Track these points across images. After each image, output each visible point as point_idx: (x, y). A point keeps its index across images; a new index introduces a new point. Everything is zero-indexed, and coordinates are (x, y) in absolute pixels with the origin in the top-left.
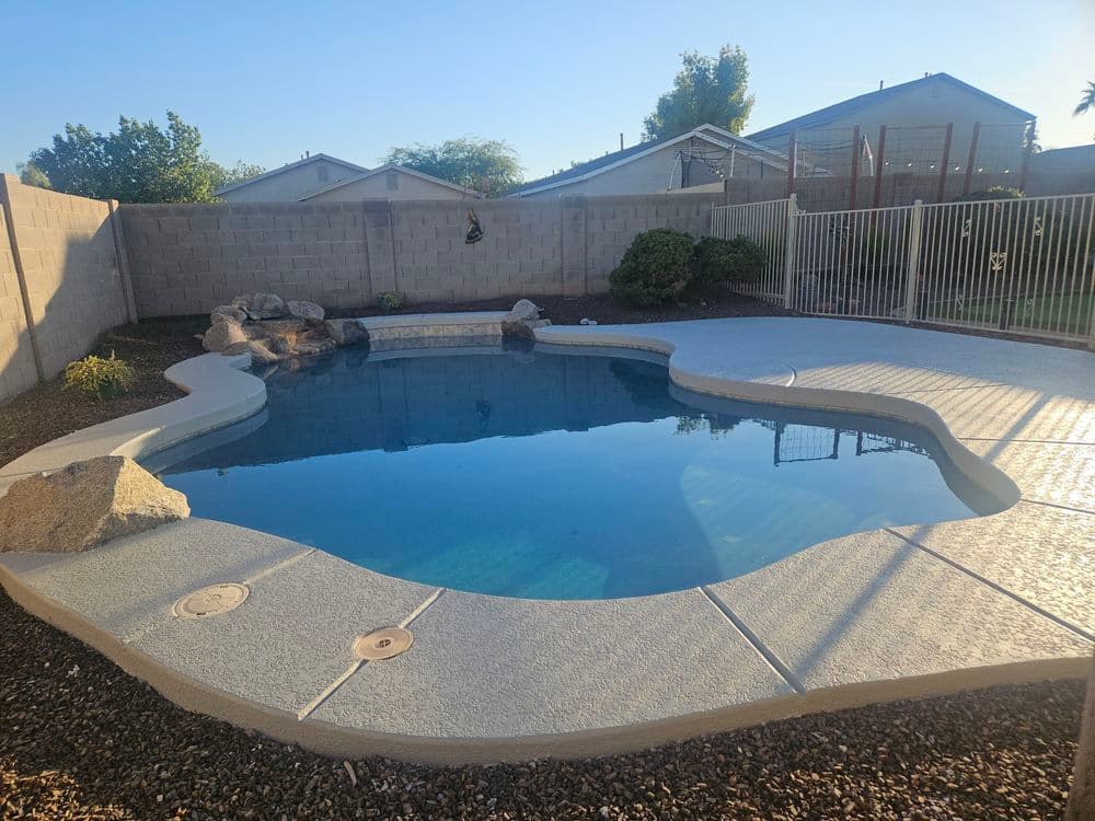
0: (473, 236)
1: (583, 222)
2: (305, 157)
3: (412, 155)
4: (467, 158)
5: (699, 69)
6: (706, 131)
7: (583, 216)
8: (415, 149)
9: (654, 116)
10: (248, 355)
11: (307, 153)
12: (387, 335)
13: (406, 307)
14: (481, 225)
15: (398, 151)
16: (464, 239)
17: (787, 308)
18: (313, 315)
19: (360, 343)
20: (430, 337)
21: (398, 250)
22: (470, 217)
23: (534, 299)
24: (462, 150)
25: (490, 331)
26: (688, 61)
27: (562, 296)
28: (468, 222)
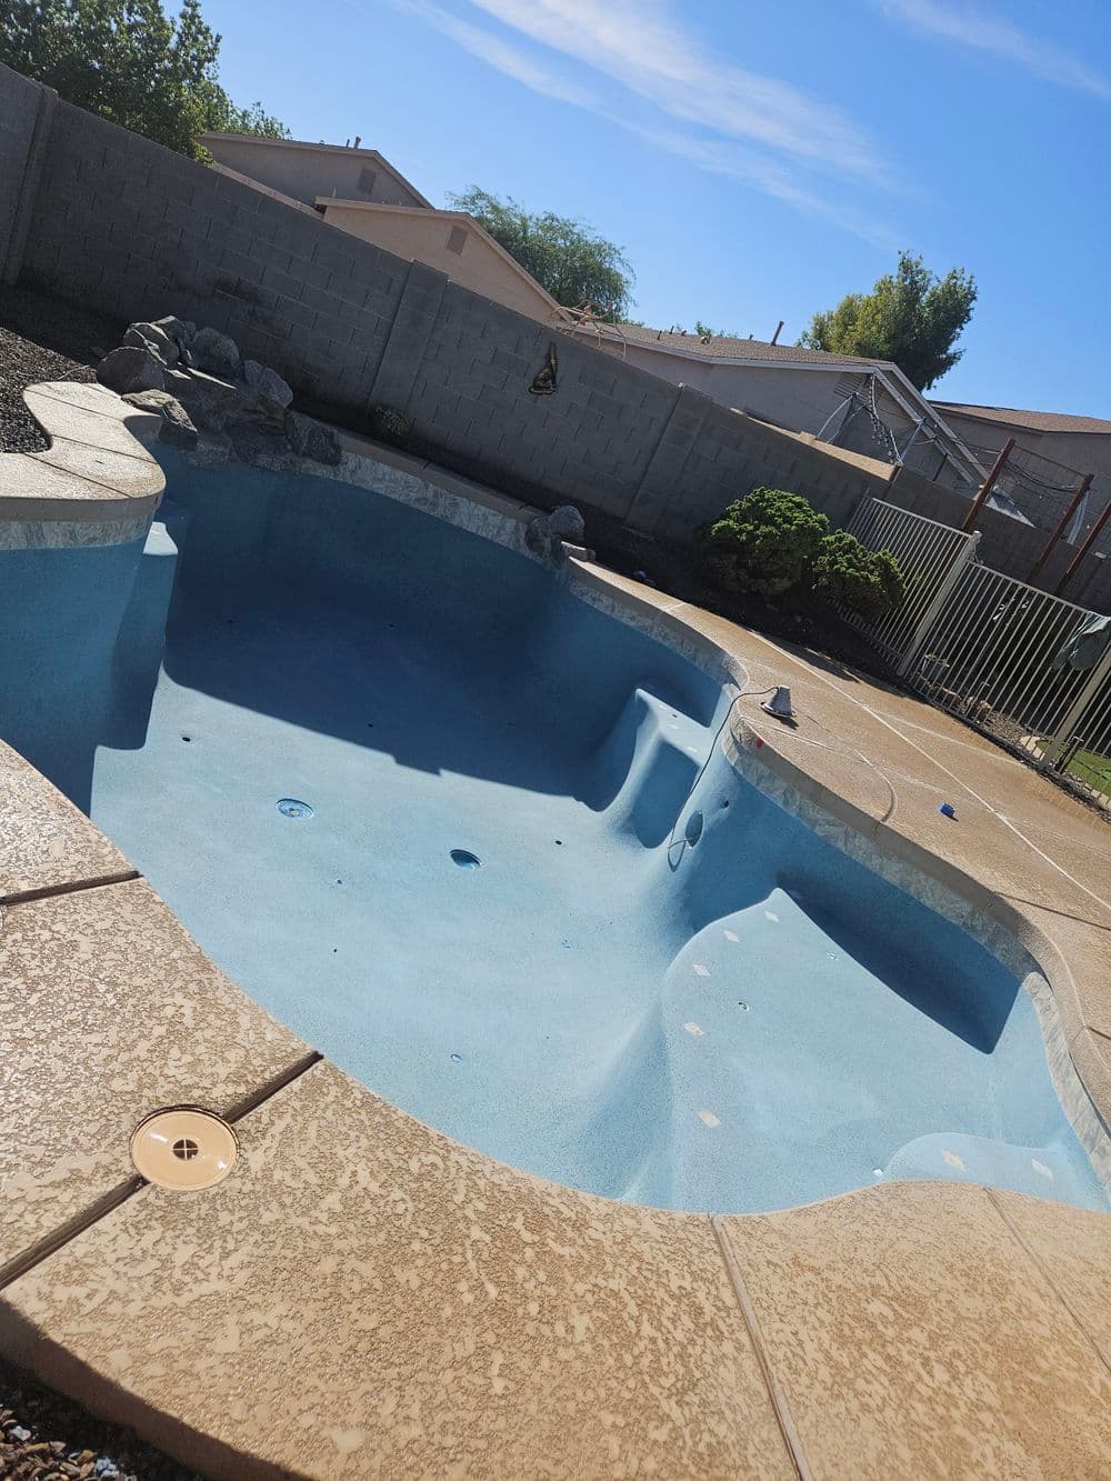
0: (542, 386)
1: (695, 436)
2: (351, 145)
3: (495, 209)
4: (565, 251)
5: (913, 282)
6: (890, 374)
7: (699, 427)
8: (504, 204)
9: (831, 318)
11: (358, 140)
14: (559, 375)
15: (480, 195)
17: (900, 673)
18: (275, 396)
22: (548, 357)
23: (585, 509)
24: (565, 236)
26: (906, 267)
27: (624, 521)
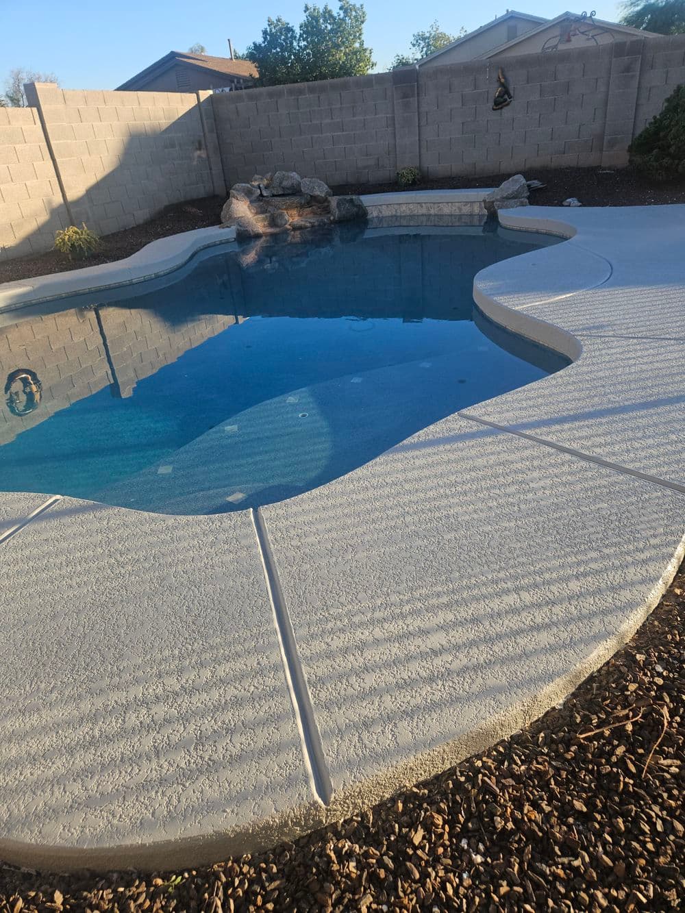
0: (501, 102)
1: (638, 73)
7: (638, 65)
10: (234, 228)
12: (386, 212)
13: (422, 181)
14: (510, 87)
16: (491, 104)
18: (317, 193)
19: (358, 219)
20: (423, 215)
21: (423, 122)
22: (499, 79)
23: (529, 174)
25: (476, 210)
27: (599, 167)
28: (497, 85)
